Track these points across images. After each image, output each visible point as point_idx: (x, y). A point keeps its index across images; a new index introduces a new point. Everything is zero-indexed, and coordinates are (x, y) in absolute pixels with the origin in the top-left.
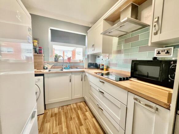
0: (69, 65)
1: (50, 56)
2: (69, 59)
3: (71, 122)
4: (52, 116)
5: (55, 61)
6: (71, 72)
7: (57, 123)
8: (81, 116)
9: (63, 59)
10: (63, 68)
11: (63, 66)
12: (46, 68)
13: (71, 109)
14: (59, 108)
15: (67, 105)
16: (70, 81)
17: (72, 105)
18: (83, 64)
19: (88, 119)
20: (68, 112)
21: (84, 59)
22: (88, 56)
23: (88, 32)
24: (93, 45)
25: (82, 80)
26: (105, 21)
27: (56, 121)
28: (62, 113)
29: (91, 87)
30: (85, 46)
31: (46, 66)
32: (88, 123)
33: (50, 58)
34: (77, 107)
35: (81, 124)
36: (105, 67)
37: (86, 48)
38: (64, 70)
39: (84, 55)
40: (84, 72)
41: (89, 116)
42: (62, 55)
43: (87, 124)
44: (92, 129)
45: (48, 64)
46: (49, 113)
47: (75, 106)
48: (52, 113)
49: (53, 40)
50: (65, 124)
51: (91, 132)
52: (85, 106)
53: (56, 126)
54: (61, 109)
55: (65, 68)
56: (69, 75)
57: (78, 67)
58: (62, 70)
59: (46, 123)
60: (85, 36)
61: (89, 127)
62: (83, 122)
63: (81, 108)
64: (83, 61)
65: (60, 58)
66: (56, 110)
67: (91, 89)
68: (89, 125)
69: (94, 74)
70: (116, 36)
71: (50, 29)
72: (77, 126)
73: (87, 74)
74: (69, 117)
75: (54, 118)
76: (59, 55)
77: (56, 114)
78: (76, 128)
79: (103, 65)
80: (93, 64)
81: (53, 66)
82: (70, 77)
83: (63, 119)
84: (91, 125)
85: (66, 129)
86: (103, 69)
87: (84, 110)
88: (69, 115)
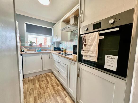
0: (41, 48)
1: (26, 43)
2: (41, 44)
3: (42, 82)
4: (29, 81)
5: (30, 46)
6: (42, 53)
7: (33, 84)
8: (48, 79)
9: (36, 45)
10: (36, 51)
11: (36, 49)
12: (23, 51)
13: (42, 77)
14: (34, 77)
15: (40, 75)
16: (41, 59)
17: (43, 75)
18: (51, 48)
19: (53, 80)
20: (40, 78)
21: (51, 44)
22: (54, 43)
23: (53, 26)
24: (57, 36)
25: (49, 58)
26: (62, 22)
27: (32, 83)
28: (36, 79)
29: (55, 61)
30: (52, 36)
31: (23, 49)
33: (26, 44)
34: (47, 75)
35: (48, 83)
36: (64, 50)
37: (53, 37)
38: (37, 52)
39: (51, 42)
40: (50, 53)
41: (54, 79)
42: (35, 42)
43: (52, 82)
45: (24, 48)
46: (27, 80)
47: (45, 75)
48: (28, 80)
49: (28, 31)
50: (38, 84)
52: (52, 74)
53: (32, 85)
54: (35, 77)
55: (37, 51)
56: (41, 55)
57: (47, 50)
58: (35, 52)
59: (25, 85)
60: (52, 29)
61: (53, 84)
62: (49, 81)
63: (49, 76)
64: (50, 46)
65: (33, 44)
66: (32, 78)
67: (54, 63)
68: (53, 83)
69: (56, 53)
70: (69, 32)
71: (26, 23)
72: (46, 84)
73: (52, 54)
74: (41, 80)
75: (30, 82)
76: (33, 42)
77: (31, 80)
78: (45, 85)
79: (63, 48)
80: (57, 48)
81: (28, 49)
82: (41, 56)
83: (37, 82)
85: (39, 86)
86: (63, 51)
87: (51, 76)
88: (41, 79)
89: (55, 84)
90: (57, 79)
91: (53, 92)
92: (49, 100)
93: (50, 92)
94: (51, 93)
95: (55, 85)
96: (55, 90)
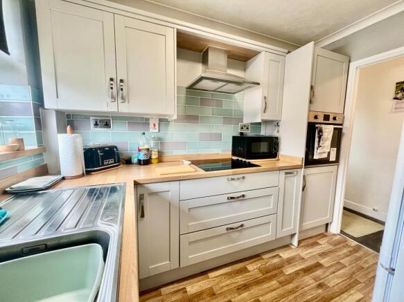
19: (211, 289)
32: (222, 287)
43: (225, 289)
44: (236, 281)
51: (242, 283)
61: (234, 286)
68: (227, 285)
84: (228, 282)
89: (233, 280)
90: (204, 273)
91: (274, 283)
92: (301, 291)
93: (274, 294)
94: (278, 288)
95: (240, 280)
96: (266, 278)
